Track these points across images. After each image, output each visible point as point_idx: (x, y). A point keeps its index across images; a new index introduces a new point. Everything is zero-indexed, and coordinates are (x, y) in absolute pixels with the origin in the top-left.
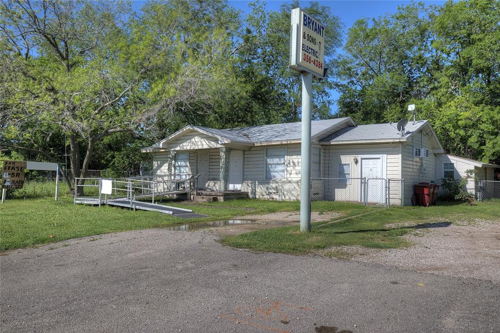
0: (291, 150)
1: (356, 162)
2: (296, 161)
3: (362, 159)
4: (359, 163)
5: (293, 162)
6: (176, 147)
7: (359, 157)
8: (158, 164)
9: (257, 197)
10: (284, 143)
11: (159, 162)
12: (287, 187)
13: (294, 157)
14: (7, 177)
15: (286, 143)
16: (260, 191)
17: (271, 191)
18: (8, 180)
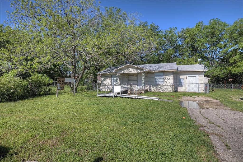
0: (166, 74)
1: (186, 78)
2: (168, 78)
3: (188, 77)
4: (187, 78)
5: (167, 78)
6: (120, 72)
7: (187, 76)
8: (103, 79)
9: (152, 91)
10: (165, 71)
11: (104, 78)
12: (165, 87)
13: (167, 76)
14: (59, 85)
15: (166, 71)
16: (153, 89)
17: (158, 89)
18: (59, 87)
